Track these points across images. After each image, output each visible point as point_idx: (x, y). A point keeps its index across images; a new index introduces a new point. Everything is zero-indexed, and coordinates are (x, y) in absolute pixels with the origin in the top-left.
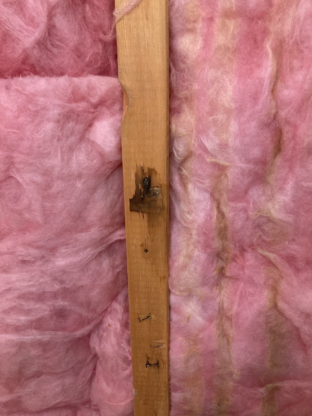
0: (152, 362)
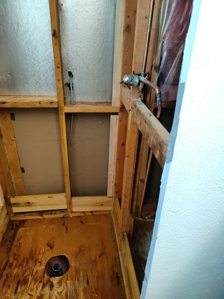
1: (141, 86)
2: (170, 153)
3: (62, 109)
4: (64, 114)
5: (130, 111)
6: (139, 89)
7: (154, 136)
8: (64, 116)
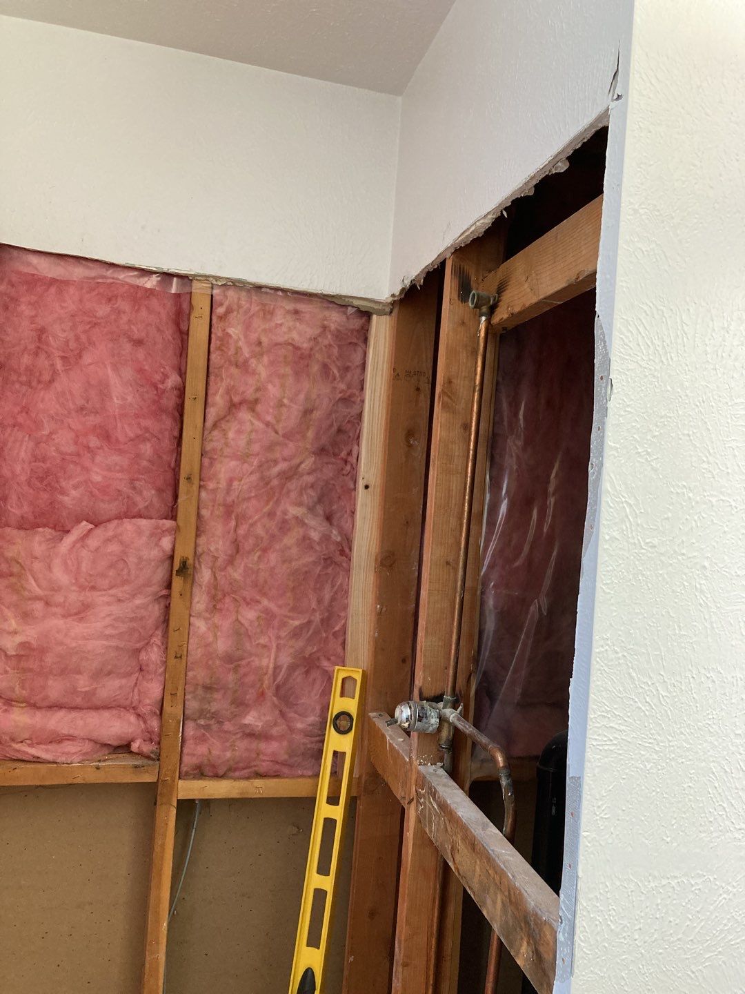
0: (179, 656)
1: (445, 733)
2: (567, 951)
3: (172, 788)
4: (175, 804)
5: (413, 804)
6: (439, 740)
7: (507, 893)
8: (174, 811)
